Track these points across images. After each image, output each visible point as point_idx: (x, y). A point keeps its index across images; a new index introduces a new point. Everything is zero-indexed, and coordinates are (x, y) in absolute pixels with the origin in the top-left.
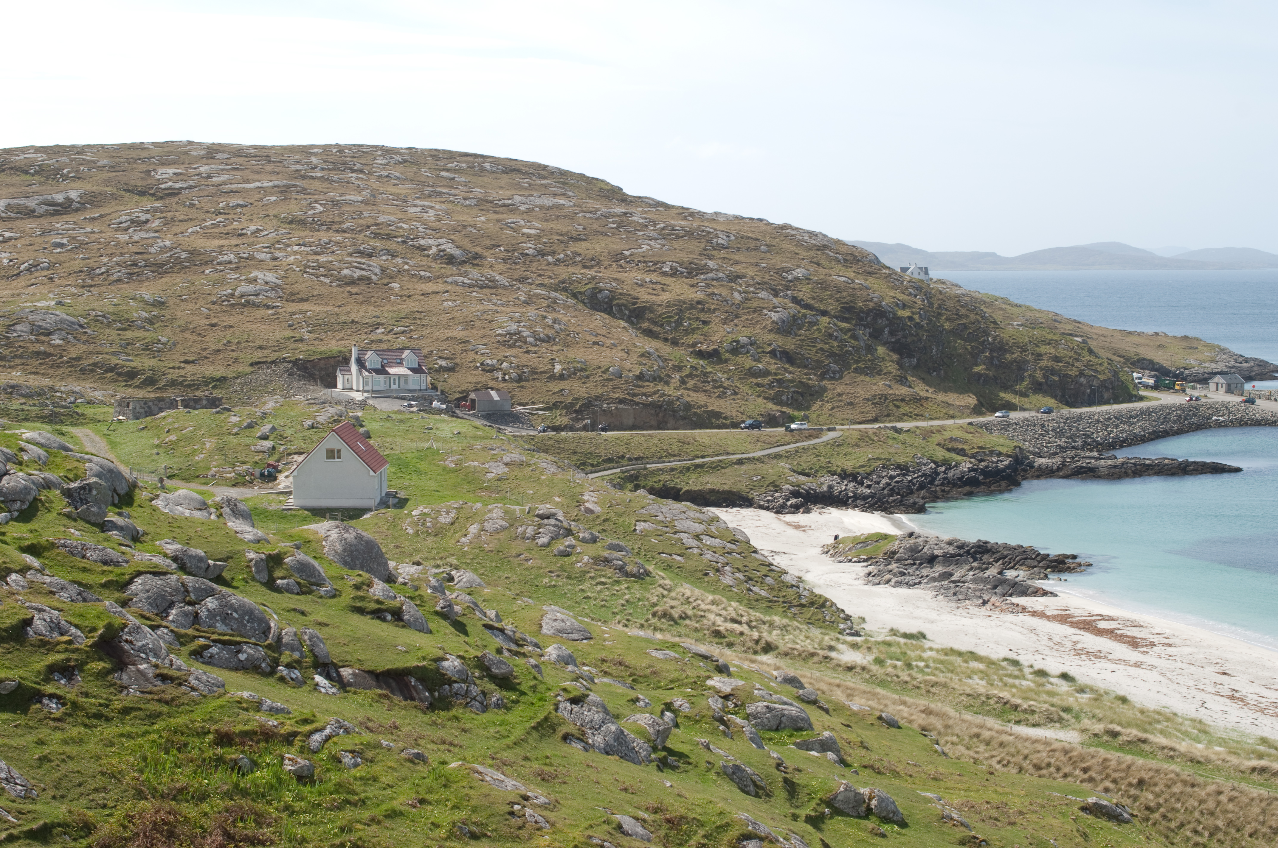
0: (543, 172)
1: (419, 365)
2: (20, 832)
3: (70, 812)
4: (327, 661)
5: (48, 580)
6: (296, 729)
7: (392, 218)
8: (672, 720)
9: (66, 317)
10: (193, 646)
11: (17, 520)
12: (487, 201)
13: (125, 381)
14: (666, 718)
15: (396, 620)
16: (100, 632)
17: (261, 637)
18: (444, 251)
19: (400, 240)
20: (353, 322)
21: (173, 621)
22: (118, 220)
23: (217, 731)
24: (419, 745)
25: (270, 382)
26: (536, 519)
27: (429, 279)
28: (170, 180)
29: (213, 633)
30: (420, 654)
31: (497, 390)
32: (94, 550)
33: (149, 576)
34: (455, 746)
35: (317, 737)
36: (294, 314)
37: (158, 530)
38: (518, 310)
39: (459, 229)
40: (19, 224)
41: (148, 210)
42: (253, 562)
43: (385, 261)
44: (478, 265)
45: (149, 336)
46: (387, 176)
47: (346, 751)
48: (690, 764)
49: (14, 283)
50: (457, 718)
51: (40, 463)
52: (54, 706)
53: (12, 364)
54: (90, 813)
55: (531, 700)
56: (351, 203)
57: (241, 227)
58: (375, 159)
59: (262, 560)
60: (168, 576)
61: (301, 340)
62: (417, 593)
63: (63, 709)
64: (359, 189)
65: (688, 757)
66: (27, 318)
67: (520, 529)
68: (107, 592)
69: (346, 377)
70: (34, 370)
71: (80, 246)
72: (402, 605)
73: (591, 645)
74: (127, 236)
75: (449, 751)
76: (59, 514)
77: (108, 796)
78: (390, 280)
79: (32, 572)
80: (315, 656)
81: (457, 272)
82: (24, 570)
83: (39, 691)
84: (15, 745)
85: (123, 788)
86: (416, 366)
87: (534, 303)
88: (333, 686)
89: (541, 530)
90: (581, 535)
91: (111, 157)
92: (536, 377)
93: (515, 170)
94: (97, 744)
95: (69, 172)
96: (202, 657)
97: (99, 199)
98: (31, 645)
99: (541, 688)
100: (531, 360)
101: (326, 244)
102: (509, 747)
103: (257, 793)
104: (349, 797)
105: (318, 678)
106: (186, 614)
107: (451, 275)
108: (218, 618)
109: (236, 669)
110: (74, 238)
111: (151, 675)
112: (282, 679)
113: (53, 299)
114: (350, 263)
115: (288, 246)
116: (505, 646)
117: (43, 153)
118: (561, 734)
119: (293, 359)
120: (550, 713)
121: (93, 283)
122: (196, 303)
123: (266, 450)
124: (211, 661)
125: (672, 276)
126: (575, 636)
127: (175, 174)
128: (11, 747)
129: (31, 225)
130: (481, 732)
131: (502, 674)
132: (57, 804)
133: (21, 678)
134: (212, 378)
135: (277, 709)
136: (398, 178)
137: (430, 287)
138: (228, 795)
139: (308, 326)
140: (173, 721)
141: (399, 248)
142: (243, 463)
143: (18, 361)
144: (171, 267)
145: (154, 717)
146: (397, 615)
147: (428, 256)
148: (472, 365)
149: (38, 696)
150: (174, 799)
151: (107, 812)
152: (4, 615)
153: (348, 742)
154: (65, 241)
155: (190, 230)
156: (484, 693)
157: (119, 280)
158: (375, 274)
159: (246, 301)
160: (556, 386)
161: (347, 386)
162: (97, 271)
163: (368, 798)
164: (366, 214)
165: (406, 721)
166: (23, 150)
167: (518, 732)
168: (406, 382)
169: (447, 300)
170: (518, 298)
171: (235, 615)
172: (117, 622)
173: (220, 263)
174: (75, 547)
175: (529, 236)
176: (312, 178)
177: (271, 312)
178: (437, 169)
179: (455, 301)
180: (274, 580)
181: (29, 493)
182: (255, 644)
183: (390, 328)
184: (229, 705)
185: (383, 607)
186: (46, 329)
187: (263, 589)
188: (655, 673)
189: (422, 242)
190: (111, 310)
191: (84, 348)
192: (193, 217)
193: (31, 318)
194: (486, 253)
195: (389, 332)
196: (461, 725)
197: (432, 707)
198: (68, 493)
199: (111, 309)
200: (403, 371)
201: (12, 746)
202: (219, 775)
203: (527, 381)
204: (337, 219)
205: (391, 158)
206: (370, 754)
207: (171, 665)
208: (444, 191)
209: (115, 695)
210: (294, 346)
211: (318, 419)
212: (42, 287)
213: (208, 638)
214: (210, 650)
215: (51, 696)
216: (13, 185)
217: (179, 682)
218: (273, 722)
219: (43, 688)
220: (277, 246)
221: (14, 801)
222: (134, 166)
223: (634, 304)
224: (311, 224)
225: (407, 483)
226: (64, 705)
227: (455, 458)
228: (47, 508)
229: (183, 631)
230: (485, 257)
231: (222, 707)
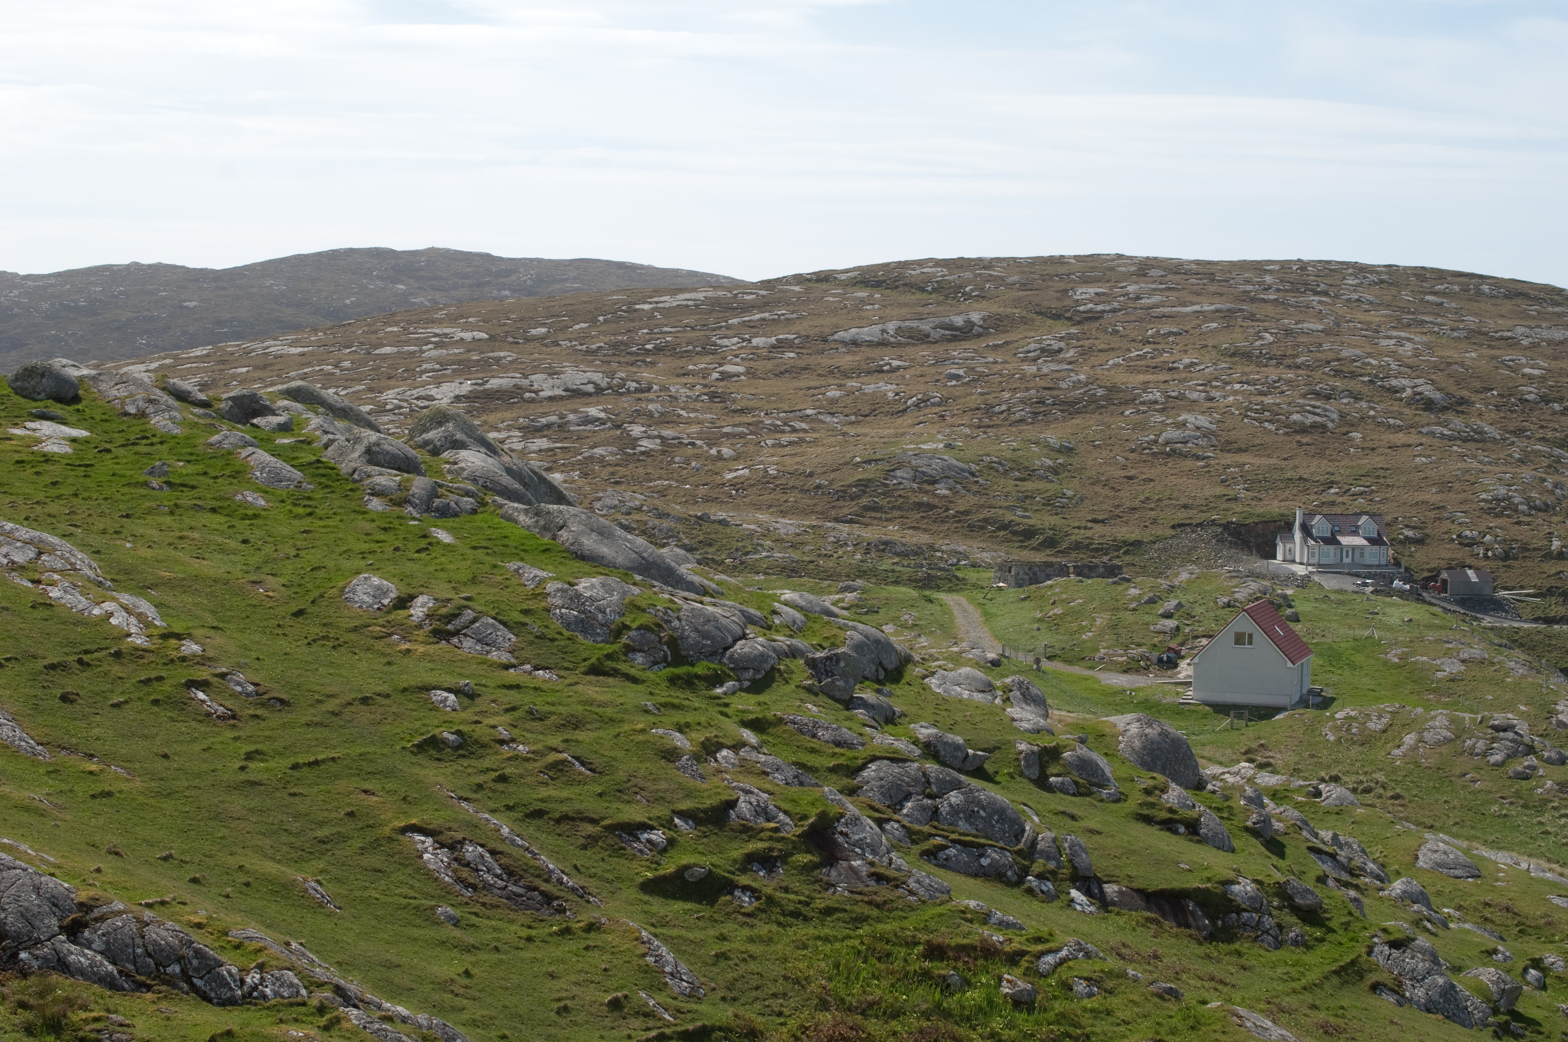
0: (1556, 298)
1: (1379, 534)
2: (674, 1032)
3: (736, 1016)
4: (1088, 874)
5: (763, 758)
6: (1024, 948)
7: (1358, 352)
8: (1538, 980)
9: (955, 462)
10: (926, 845)
11: (747, 690)
12: (1480, 333)
13: (1020, 541)
14: (1529, 978)
15: (1190, 833)
16: (811, 820)
17: (1011, 841)
18: (1420, 393)
19: (1366, 379)
20: (1300, 479)
21: (907, 815)
22: (1026, 348)
23: (928, 943)
24: (1179, 979)
25: (1194, 548)
26: (1490, 731)
27: (1399, 429)
28: (1091, 301)
29: (953, 832)
30: (1206, 874)
31: (1477, 570)
32: (827, 729)
33: (886, 762)
34: (1226, 984)
35: (1050, 959)
36: (1229, 466)
37: (920, 712)
38: (1510, 470)
39: (1442, 367)
40: (909, 350)
41: (1062, 337)
42: (1023, 755)
43: (1346, 404)
44: (1463, 412)
45: (1053, 488)
46: (1358, 300)
47: (1080, 978)
48: (1540, 1033)
49: (900, 421)
50: (1239, 954)
51: (794, 629)
52: (747, 899)
53: (889, 516)
54: (760, 1019)
55: (1340, 939)
56: (1310, 333)
57: (1172, 359)
58: (1344, 278)
59: (1033, 752)
60: (908, 764)
61: (1236, 499)
62: (1226, 804)
63: (756, 904)
64: (1320, 316)
65: (1540, 1025)
66: (909, 462)
67: (1468, 742)
68: (834, 777)
69: (1288, 546)
70: (914, 524)
71: (978, 378)
72: (1200, 816)
73: (1477, 885)
74: (1035, 368)
75: (1216, 990)
76: (798, 687)
77: (785, 1003)
78: (1351, 429)
79: (747, 748)
80: (1075, 868)
81: (1436, 420)
82: (737, 746)
83: (732, 881)
84: (692, 938)
85: (805, 996)
86: (1375, 535)
87: (1532, 462)
88: (1092, 904)
89: (1495, 745)
90: (1546, 754)
91: (1023, 272)
92: (1527, 554)
93: (1521, 294)
94: (787, 945)
95: (972, 290)
96: (936, 858)
97: (1005, 323)
98: (732, 830)
99: (1355, 926)
100: (1523, 533)
101: (1275, 382)
102: (1294, 991)
103: (961, 1015)
104: (1070, 1030)
105: (1074, 893)
106: (923, 808)
107: (1428, 424)
108: (961, 815)
109: (976, 876)
110: (972, 369)
111: (864, 873)
112: (1030, 891)
113: (942, 441)
114: (1302, 406)
115: (1227, 383)
116: (1332, 873)
117: (944, 267)
118: (1369, 983)
119: (1224, 522)
120: (1360, 956)
121: (991, 423)
122: (1111, 451)
123: (1168, 630)
124: (946, 865)
126: (1458, 872)
127: (1097, 294)
128: (685, 940)
129: (924, 352)
130: (1268, 972)
131: (1307, 906)
132: (723, 1006)
133: (713, 865)
134: (1124, 542)
135: (1008, 923)
136: (1371, 303)
137: (1401, 438)
138: (926, 1015)
139: (1245, 482)
140: (880, 927)
141: (1365, 390)
142: (1139, 645)
143: (897, 513)
144: (1084, 407)
145: (859, 920)
146: (1193, 828)
147: (1401, 400)
148: (1446, 536)
149: (729, 887)
150: (863, 1013)
151: (782, 1020)
152: (706, 794)
153: (1086, 968)
154: (961, 372)
155: (1111, 362)
156: (1280, 926)
157: (1021, 421)
158: (1332, 421)
159: (1171, 450)
160: (1552, 568)
161: (1289, 557)
162: (997, 409)
163: (1093, 1033)
164: (1326, 346)
165: (1173, 951)
166: (921, 263)
167: (1313, 976)
168: (1362, 555)
169: (1420, 455)
170: (1510, 455)
171: (982, 813)
172: (834, 810)
173: (1143, 403)
174: (806, 724)
175: (1531, 377)
176: (1264, 301)
177: (1200, 463)
178: (1421, 292)
179: (1430, 456)
180: (1047, 777)
181: (766, 661)
182: (1002, 848)
183: (1347, 487)
184: (950, 913)
185: (1175, 817)
186: (931, 476)
187: (1032, 786)
188: (1550, 924)
189: (1394, 382)
190: (1008, 456)
191: (973, 499)
192: (1116, 346)
193: (914, 462)
194: (1474, 397)
195: (1345, 492)
196: (1243, 961)
197: (1211, 938)
198: (812, 664)
199: (1008, 454)
200: (1359, 541)
201: (688, 939)
202: (920, 991)
203: (1516, 559)
204: (1289, 352)
205: (1365, 277)
206: (1109, 984)
207: (890, 864)
208: (1427, 319)
209: (820, 892)
210: (1226, 506)
211: (1237, 596)
212: (931, 426)
213: (946, 838)
214: (947, 851)
215: (745, 888)
216: (906, 305)
217: (896, 883)
218: (997, 937)
219: (737, 878)
220: (1215, 383)
221: (675, 998)
222: (1050, 283)
224: (1258, 357)
225: (1335, 678)
226: (758, 898)
227: (1399, 651)
228: (785, 679)
229: (917, 827)
230: (1473, 403)
231: (941, 915)
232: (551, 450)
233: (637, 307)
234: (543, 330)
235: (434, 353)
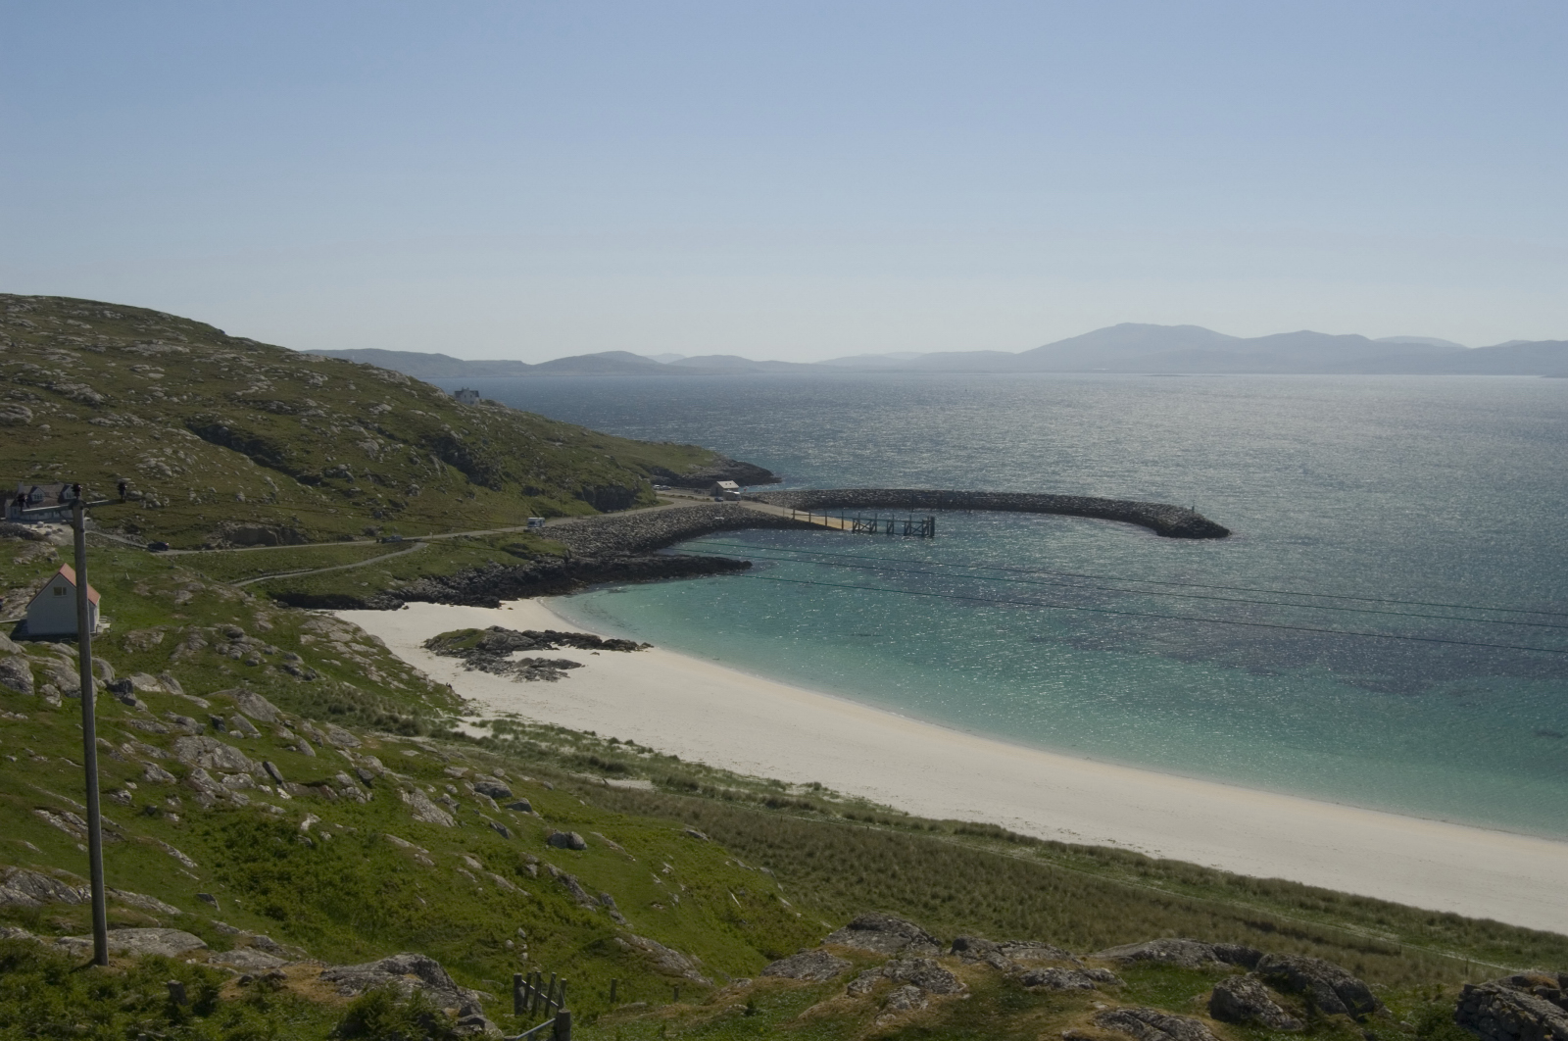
0: (156, 319)
7: (34, 365)
12: (113, 348)
18: (84, 394)
19: (44, 385)
27: (74, 420)
39: (95, 374)
43: (35, 404)
44: (116, 408)
46: (22, 325)
58: (7, 308)
60: (193, 737)
67: (218, 646)
72: (300, 740)
78: (42, 422)
79: (133, 742)
81: (98, 413)
87: (166, 439)
88: (288, 794)
89: (234, 646)
90: (265, 649)
92: (174, 504)
93: (131, 316)
100: (170, 489)
105: (279, 790)
107: (93, 417)
108: (224, 760)
111: (213, 796)
114: (6, 407)
125: (278, 414)
131: (369, 779)
136: (31, 326)
137: (76, 427)
146: (298, 747)
147: (72, 400)
156: (363, 792)
158: (28, 417)
169: (92, 439)
171: (232, 757)
175: (155, 380)
178: (64, 317)
179: (99, 439)
183: (47, 464)
189: (65, 387)
194: (120, 395)
195: (46, 468)
203: (168, 507)
205: (22, 306)
208: (74, 338)
214: (225, 779)
223: (249, 438)
227: (146, 588)
230: (119, 399)
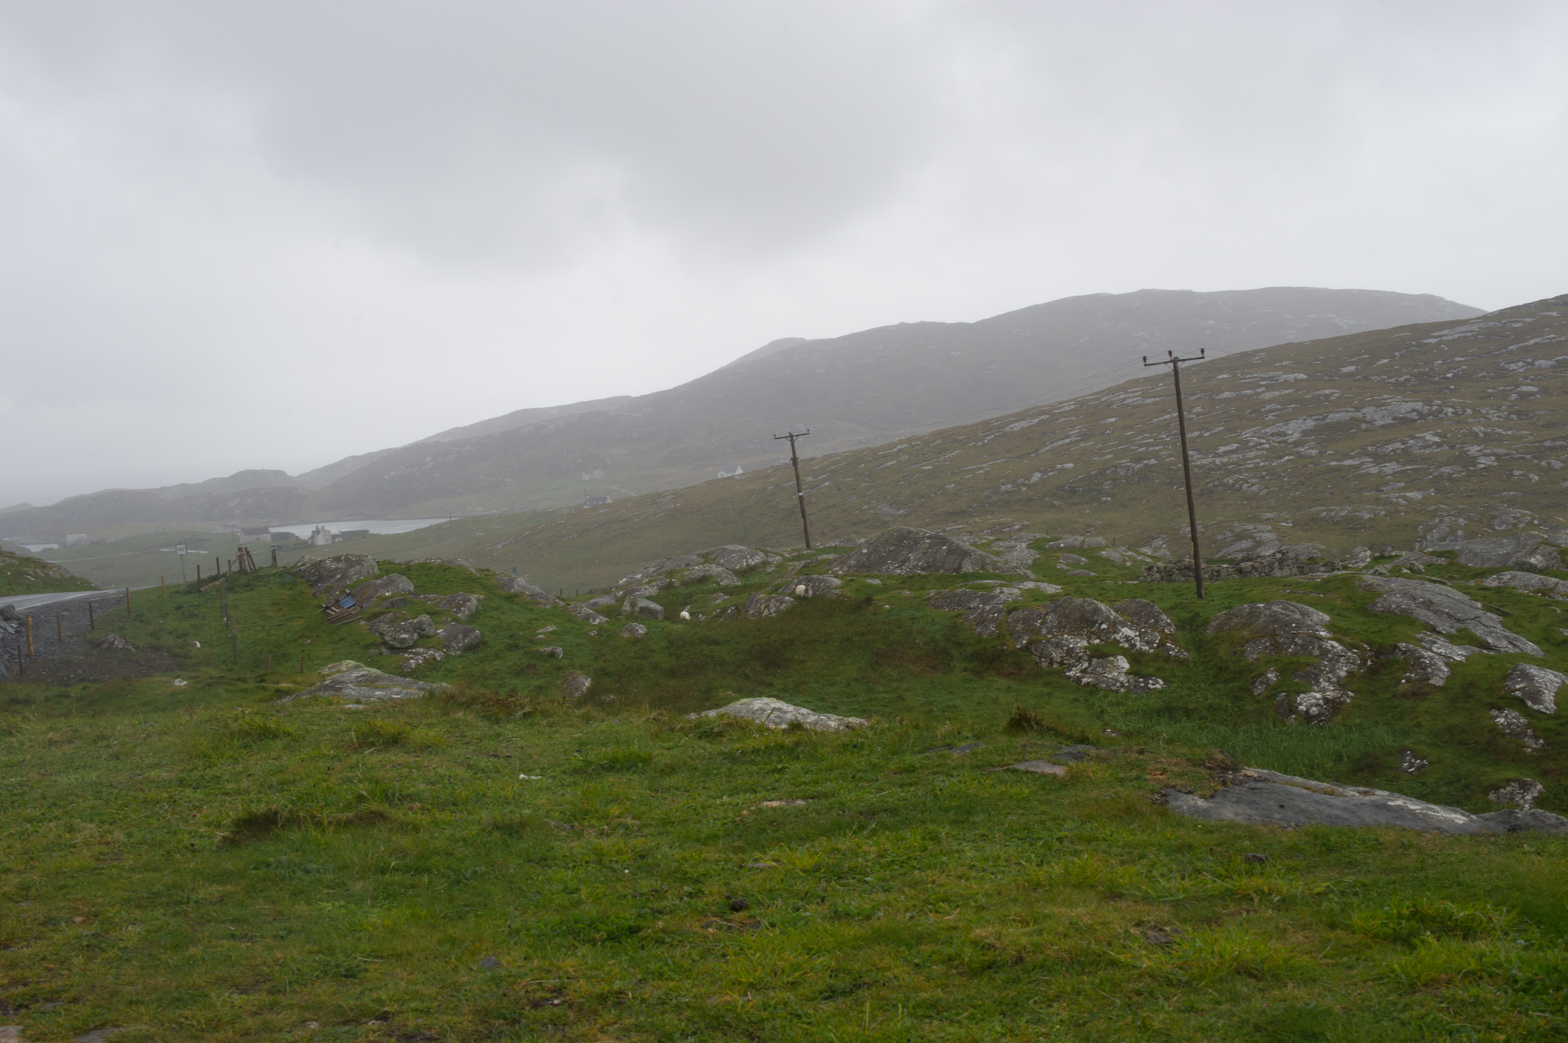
232: (1404, 471)
233: (1425, 341)
234: (1352, 368)
235: (1268, 395)
